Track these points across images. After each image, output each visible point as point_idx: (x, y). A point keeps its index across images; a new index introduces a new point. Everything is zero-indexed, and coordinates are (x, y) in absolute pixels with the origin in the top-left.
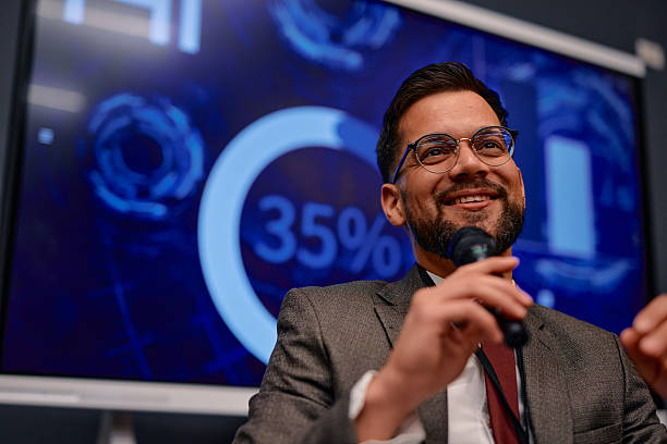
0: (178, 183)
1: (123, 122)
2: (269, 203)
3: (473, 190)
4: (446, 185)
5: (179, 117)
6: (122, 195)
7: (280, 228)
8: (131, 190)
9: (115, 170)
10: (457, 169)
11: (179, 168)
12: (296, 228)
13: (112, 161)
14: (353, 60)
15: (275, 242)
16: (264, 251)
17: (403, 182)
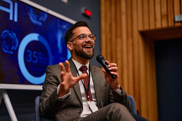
0: (15, 47)
1: (6, 35)
2: (28, 51)
3: (89, 45)
4: (85, 43)
5: (14, 34)
6: (6, 50)
7: (30, 56)
8: (8, 49)
9: (5, 45)
10: (87, 41)
11: (15, 45)
12: (32, 56)
13: (5, 43)
14: (40, 24)
15: (29, 59)
16: (28, 60)
17: (74, 42)
